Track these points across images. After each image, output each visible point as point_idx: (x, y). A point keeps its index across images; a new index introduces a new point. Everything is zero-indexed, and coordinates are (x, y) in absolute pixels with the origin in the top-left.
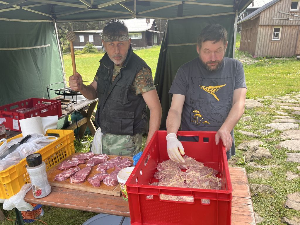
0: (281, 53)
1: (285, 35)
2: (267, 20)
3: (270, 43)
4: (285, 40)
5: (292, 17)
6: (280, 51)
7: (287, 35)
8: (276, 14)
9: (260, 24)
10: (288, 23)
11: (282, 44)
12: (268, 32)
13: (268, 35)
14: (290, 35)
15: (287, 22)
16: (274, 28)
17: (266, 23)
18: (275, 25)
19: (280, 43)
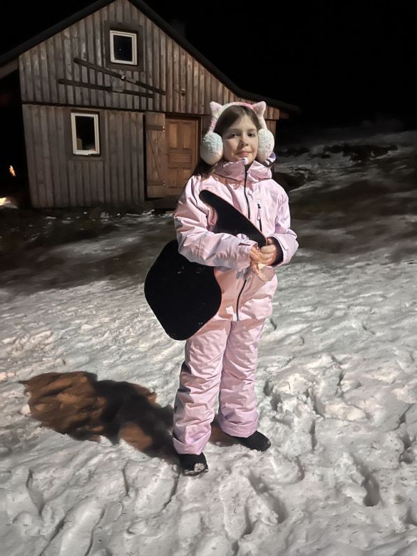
0: (108, 196)
2: (46, 87)
3: (71, 164)
4: (113, 157)
5: (122, 83)
6: (104, 188)
7: (116, 140)
8: (70, 68)
9: (23, 99)
10: (112, 102)
11: (107, 168)
13: (58, 136)
14: (124, 139)
15: (108, 96)
16: (73, 116)
17: (42, 95)
18: (75, 107)
19: (100, 165)
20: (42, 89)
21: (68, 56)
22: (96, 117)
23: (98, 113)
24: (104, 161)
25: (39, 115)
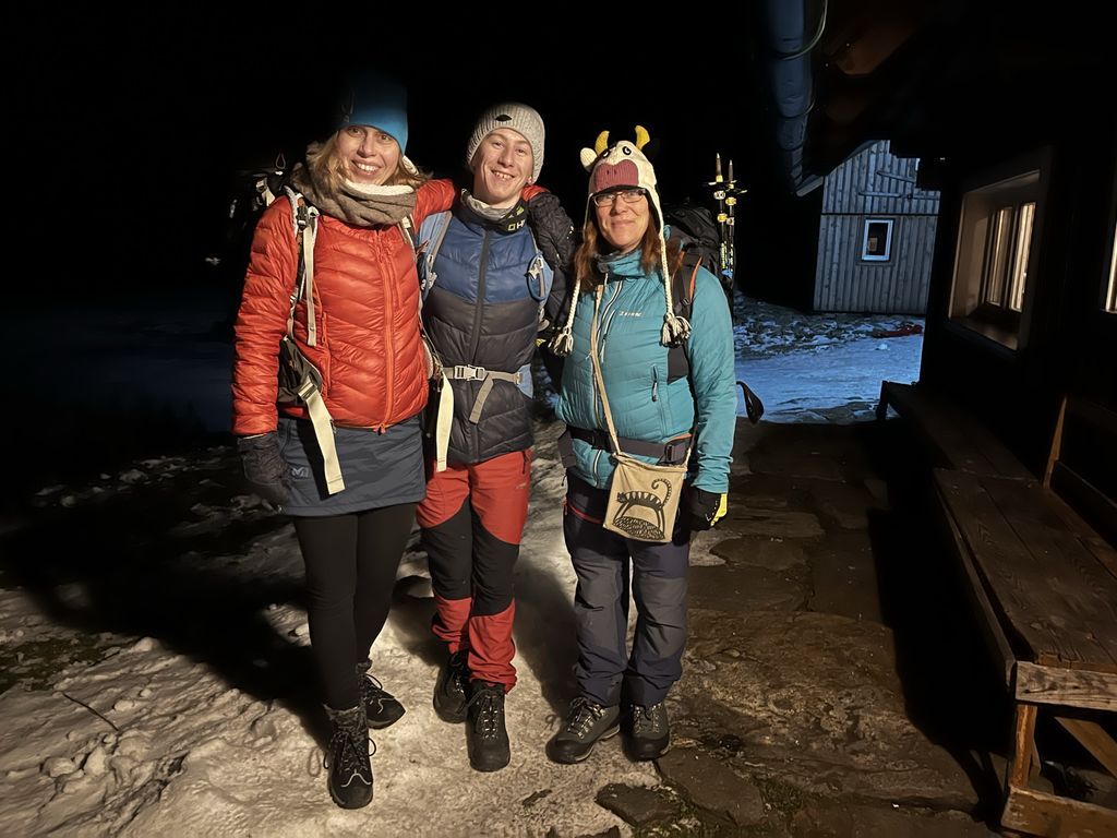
0: (891, 301)
1: (902, 244)
2: (846, 199)
3: (858, 269)
4: (903, 262)
6: (889, 294)
7: (909, 245)
8: (872, 180)
9: (824, 211)
10: (910, 208)
11: (895, 272)
12: (850, 235)
13: (849, 244)
14: (917, 244)
15: (907, 204)
16: (868, 222)
17: (841, 207)
18: (871, 215)
19: (888, 270)
20: (841, 202)
21: (872, 169)
22: (890, 223)
23: (894, 219)
24: (892, 267)
25: (834, 225)
